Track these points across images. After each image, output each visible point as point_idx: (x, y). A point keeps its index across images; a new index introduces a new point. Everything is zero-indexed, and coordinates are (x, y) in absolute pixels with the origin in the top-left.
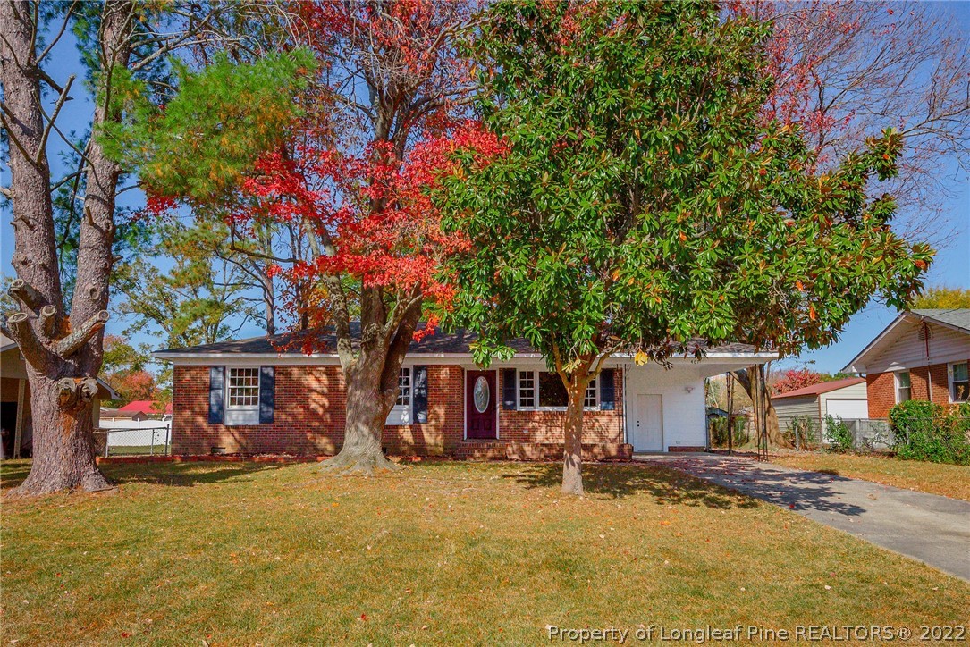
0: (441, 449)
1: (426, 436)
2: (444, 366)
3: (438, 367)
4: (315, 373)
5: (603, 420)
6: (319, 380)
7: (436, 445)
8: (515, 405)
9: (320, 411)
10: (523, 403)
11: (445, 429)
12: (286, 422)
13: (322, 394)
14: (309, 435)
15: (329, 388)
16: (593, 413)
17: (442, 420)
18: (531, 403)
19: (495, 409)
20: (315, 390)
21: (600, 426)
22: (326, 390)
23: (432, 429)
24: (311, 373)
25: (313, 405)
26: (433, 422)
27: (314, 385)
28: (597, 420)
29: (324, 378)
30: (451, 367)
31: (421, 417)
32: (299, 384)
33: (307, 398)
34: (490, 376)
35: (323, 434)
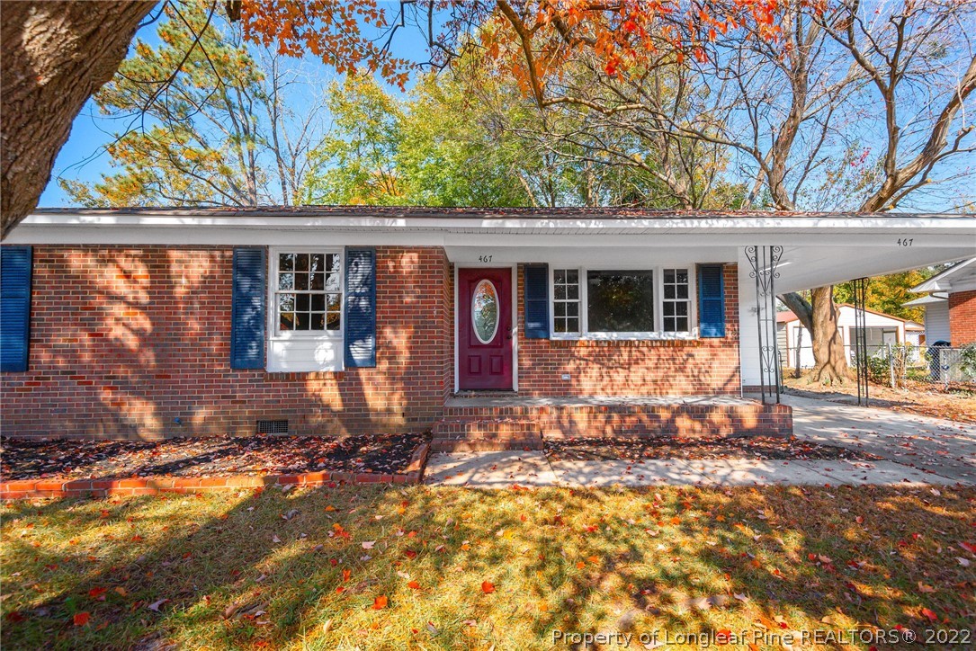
0: (398, 419)
1: (369, 391)
2: (410, 250)
3: (397, 251)
4: (123, 262)
5: (701, 354)
6: (127, 275)
7: (389, 411)
8: (546, 328)
9: (132, 342)
10: (560, 326)
11: (408, 380)
12: (52, 368)
13: (135, 305)
14: (106, 395)
15: (150, 290)
16: (683, 343)
17: (404, 358)
18: (574, 326)
19: (510, 338)
20: (121, 299)
21: (696, 365)
22: (144, 298)
23: (380, 378)
24: (112, 260)
25: (117, 332)
26: (384, 365)
27: (120, 286)
28: (692, 356)
29: (141, 270)
30: (424, 253)
31: (359, 353)
32: (83, 285)
33: (99, 315)
34: (500, 278)
35: (138, 393)
